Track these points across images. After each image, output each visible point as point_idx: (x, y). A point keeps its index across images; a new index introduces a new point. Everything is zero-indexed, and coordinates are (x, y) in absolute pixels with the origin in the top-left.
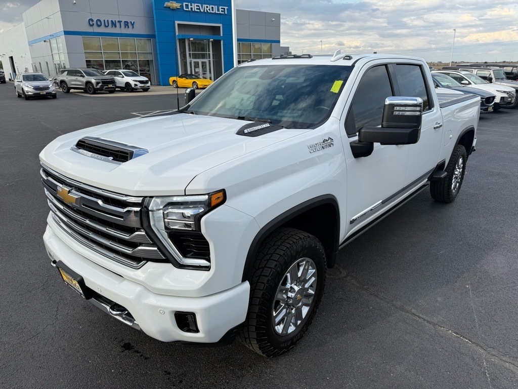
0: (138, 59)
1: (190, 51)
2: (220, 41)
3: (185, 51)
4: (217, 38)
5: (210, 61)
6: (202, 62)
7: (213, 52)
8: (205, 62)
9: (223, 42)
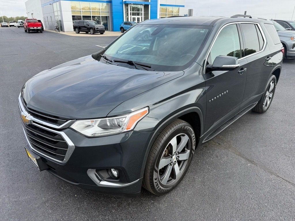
0: (101, 16)
3: (128, 11)
5: (142, 17)
7: (144, 12)
8: (139, 18)
9: (151, 6)
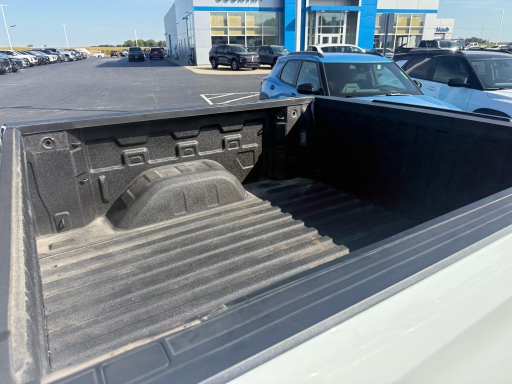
0: (263, 35)
1: (320, 24)
2: (357, 12)
3: (314, 25)
4: (353, 8)
5: (342, 36)
6: (333, 37)
7: (347, 25)
8: (337, 38)
9: (361, 14)
